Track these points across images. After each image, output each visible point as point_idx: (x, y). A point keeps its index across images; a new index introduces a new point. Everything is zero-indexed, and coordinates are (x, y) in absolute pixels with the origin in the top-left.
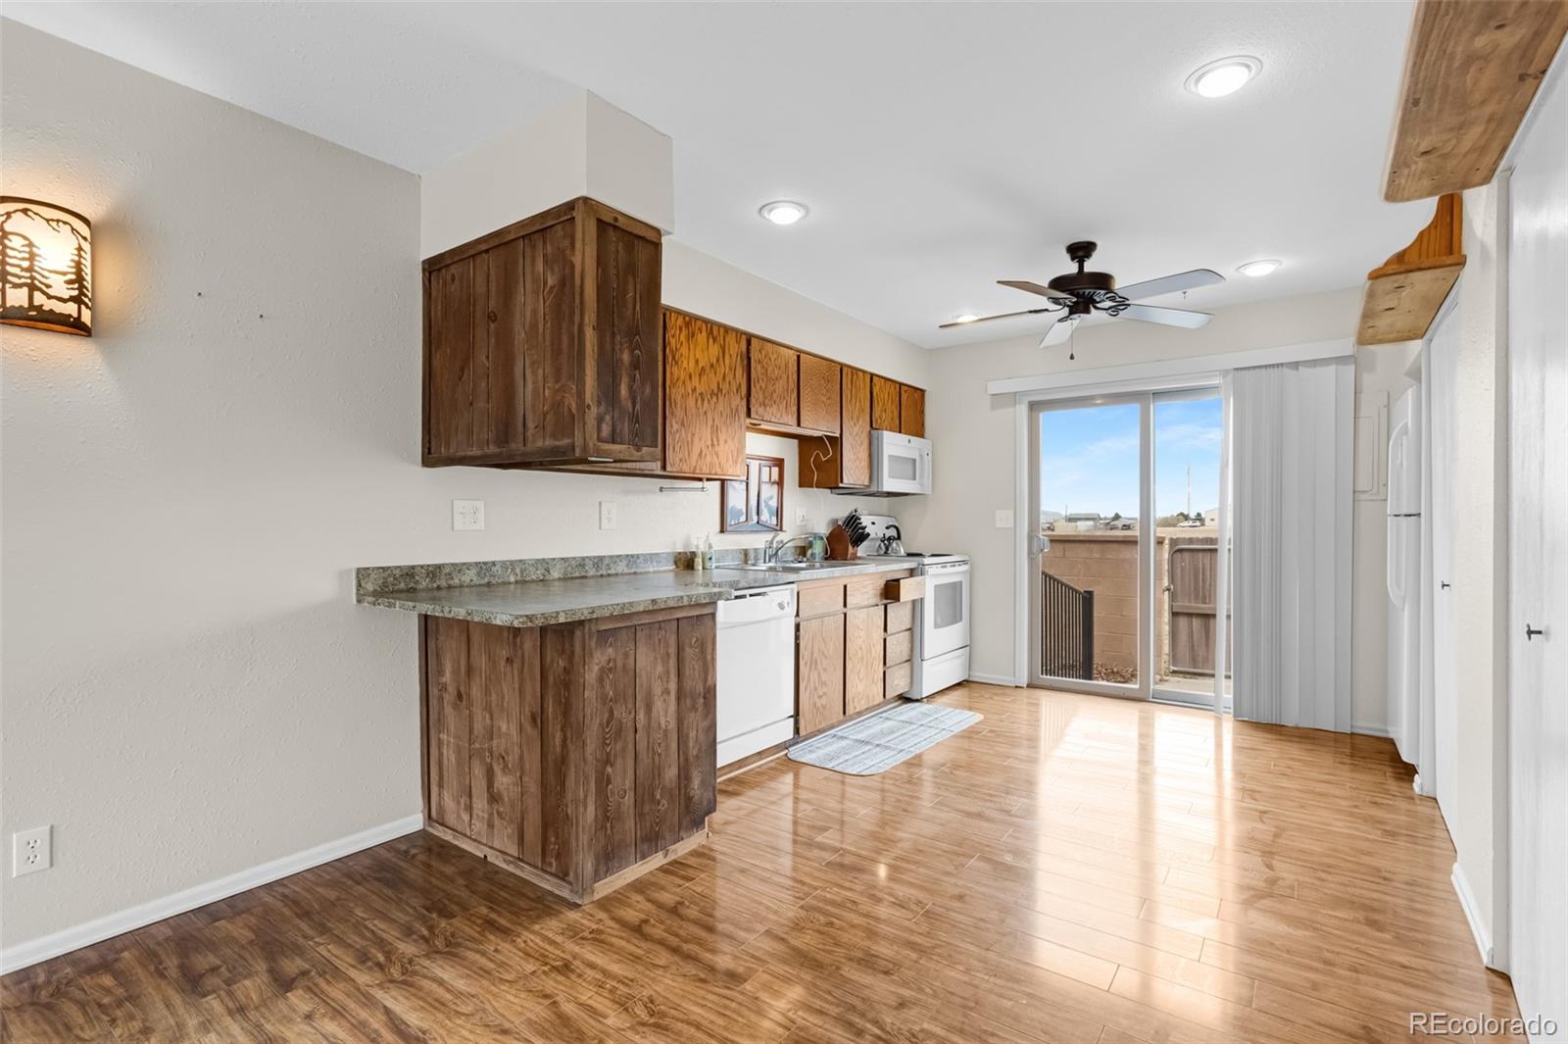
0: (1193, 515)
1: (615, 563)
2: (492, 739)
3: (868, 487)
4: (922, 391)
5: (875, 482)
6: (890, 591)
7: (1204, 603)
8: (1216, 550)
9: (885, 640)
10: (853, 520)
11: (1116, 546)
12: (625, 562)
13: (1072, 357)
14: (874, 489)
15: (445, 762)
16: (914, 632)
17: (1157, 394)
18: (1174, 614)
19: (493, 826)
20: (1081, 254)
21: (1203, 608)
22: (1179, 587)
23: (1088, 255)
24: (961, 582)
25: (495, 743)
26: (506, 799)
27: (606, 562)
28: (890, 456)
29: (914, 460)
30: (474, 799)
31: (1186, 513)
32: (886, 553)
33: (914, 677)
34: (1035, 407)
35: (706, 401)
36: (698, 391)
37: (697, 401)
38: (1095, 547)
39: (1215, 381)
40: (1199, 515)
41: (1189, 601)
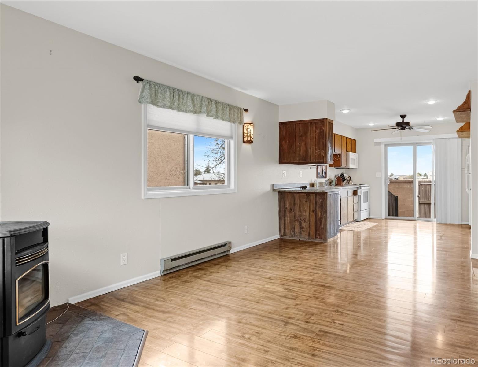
0: (423, 174)
2: (301, 216)
3: (346, 166)
4: (355, 140)
5: (347, 165)
6: (355, 193)
7: (429, 200)
8: (431, 184)
9: (354, 205)
10: (342, 175)
11: (402, 183)
13: (401, 139)
14: (347, 167)
15: (286, 223)
16: (359, 204)
17: (417, 143)
18: (420, 204)
19: (301, 234)
20: (403, 117)
21: (428, 202)
22: (421, 196)
23: (405, 118)
24: (368, 192)
25: (302, 217)
26: (305, 228)
28: (351, 159)
29: (355, 159)
30: (295, 229)
31: (420, 173)
32: (348, 184)
33: (359, 215)
34: (386, 145)
38: (397, 184)
39: (431, 141)
40: (425, 174)
41: (424, 200)
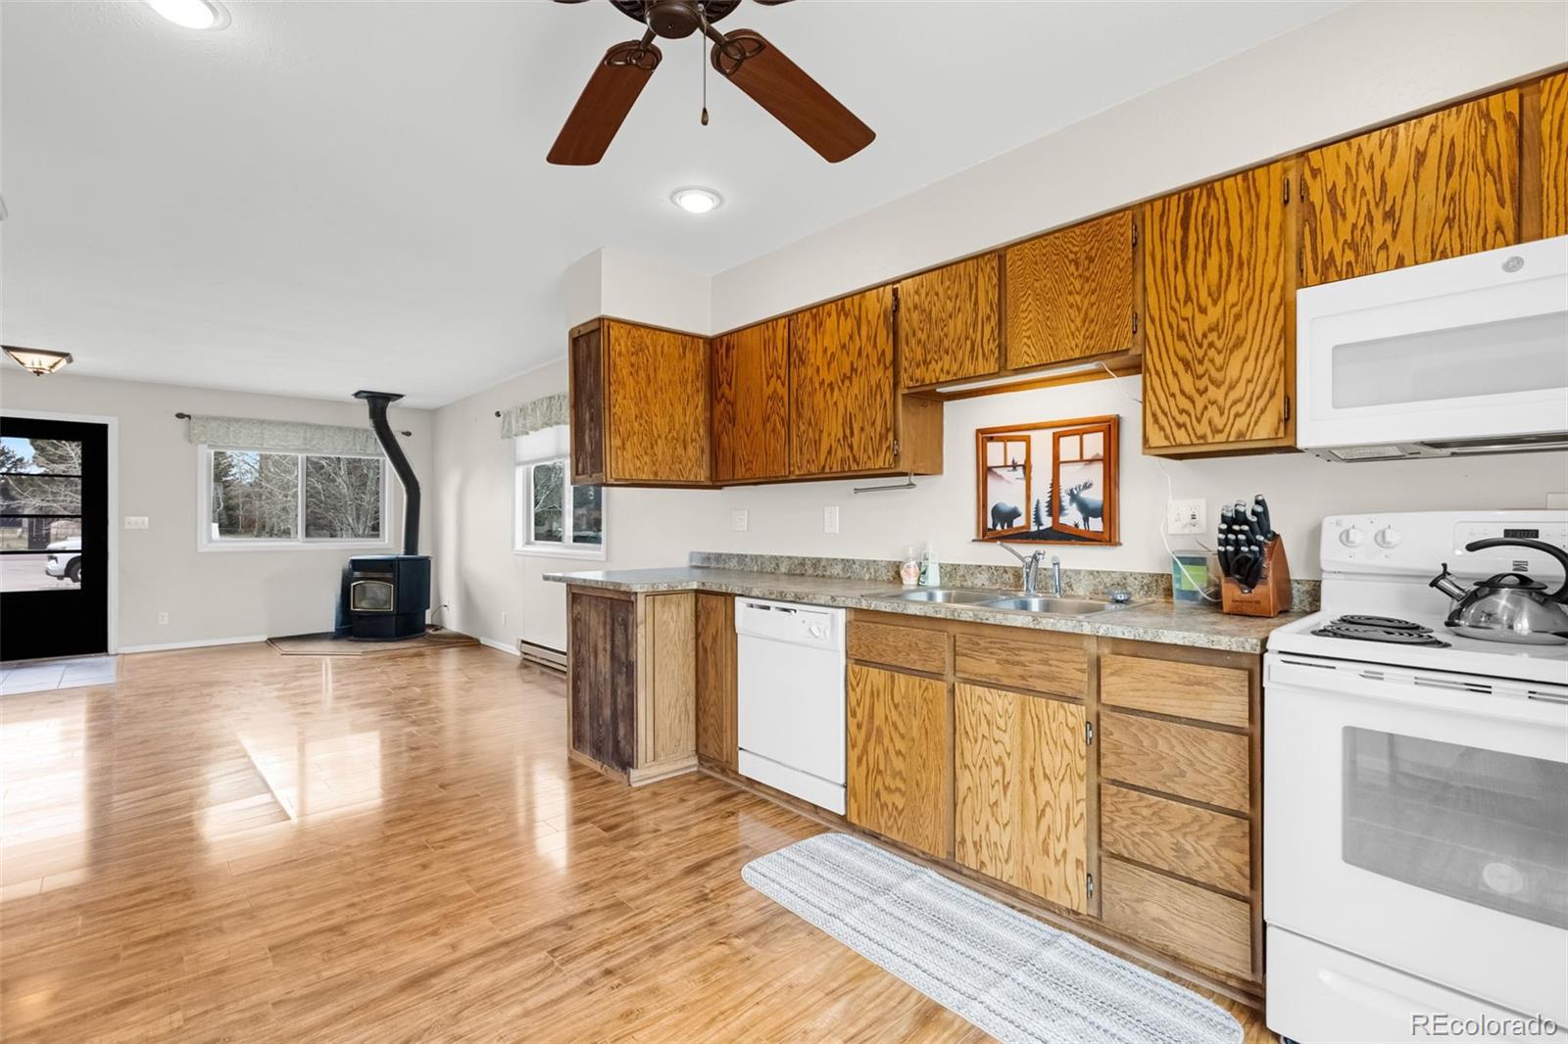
1: (831, 565)
12: (840, 566)
27: (823, 563)
35: (836, 389)
36: (827, 382)
37: (825, 393)
